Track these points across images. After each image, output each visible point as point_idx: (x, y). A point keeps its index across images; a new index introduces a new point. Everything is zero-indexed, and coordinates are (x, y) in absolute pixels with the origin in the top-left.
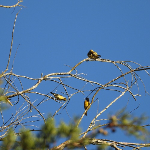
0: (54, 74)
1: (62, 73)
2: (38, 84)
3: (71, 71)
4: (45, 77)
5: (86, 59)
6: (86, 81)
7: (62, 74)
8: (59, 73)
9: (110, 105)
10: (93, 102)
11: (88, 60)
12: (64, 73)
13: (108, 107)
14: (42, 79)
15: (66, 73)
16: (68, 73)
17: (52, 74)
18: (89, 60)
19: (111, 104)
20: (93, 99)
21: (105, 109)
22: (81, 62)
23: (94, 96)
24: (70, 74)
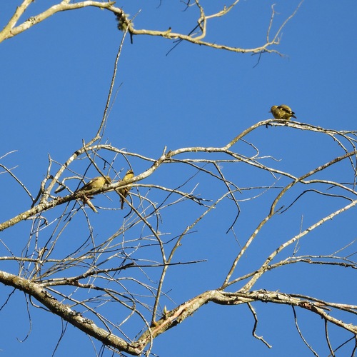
0: (190, 149)
1: (208, 149)
2: (154, 168)
3: (229, 146)
4: (171, 154)
5: (264, 122)
6: (264, 168)
7: (209, 151)
8: (203, 149)
9: (318, 224)
10: (273, 213)
11: (268, 124)
12: (214, 149)
13: (313, 227)
14: (163, 157)
15: (218, 149)
16: (223, 149)
17: (186, 149)
18: (272, 124)
19: (321, 222)
20: (274, 206)
21: (306, 232)
22: (253, 127)
23: (277, 201)
24: (226, 152)
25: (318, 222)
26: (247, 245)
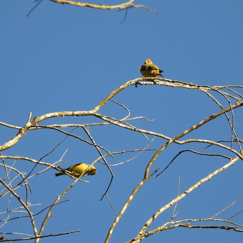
0: (57, 114)
1: (76, 113)
2: (19, 136)
3: (97, 108)
4: (37, 120)
5: (133, 82)
6: (135, 130)
7: (77, 115)
8: (71, 113)
9: (196, 186)
10: (147, 177)
11: (137, 83)
12: (82, 112)
13: (191, 189)
14: (29, 124)
15: (86, 112)
16: (91, 112)
17: (53, 114)
18: (142, 83)
19: (199, 183)
20: (148, 169)
21: (184, 195)
22: (121, 87)
23: (151, 163)
24: (95, 115)
25: (196, 183)
26: (122, 212)
